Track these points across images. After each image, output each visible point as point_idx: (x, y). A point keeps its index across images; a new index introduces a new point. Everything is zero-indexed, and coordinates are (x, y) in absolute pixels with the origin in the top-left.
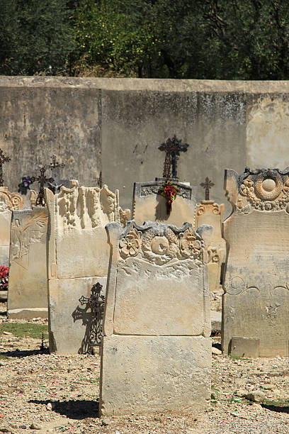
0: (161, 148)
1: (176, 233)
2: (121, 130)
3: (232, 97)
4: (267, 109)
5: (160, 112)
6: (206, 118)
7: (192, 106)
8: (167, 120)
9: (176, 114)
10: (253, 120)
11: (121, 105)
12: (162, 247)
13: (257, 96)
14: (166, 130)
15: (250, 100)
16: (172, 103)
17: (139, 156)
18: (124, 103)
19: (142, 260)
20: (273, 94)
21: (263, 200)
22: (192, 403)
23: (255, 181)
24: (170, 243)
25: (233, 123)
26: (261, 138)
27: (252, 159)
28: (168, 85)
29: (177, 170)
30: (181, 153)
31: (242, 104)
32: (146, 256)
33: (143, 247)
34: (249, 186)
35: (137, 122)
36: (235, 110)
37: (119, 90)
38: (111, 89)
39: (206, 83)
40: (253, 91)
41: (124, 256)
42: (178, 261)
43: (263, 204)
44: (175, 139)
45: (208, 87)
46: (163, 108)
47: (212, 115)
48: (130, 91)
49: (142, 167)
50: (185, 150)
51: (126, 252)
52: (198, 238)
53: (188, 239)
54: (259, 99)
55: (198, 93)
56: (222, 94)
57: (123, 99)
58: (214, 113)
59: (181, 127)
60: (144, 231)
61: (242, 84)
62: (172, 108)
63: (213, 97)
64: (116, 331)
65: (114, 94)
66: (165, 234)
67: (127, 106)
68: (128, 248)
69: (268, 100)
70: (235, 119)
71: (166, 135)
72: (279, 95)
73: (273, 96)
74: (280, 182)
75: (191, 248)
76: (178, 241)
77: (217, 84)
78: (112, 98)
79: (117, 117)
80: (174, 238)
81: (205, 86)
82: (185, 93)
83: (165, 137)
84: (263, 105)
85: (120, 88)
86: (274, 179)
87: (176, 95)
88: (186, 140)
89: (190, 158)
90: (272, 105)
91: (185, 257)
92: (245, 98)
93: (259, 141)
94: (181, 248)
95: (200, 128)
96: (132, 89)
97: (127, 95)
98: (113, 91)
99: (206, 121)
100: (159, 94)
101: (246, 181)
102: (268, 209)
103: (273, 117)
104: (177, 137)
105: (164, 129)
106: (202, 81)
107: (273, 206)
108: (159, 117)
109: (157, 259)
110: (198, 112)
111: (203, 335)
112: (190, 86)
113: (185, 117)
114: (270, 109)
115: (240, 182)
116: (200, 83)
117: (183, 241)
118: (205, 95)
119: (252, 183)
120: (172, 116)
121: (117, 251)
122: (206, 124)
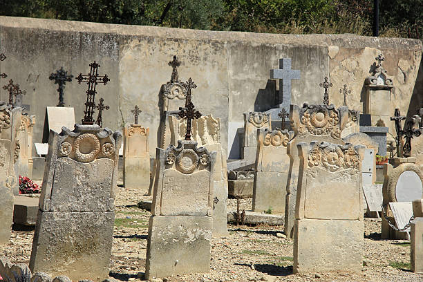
0: (51, 78)
1: (343, 150)
2: (17, 61)
3: (108, 37)
4: (136, 49)
5: (50, 47)
6: (87, 54)
7: (76, 44)
8: (55, 54)
9: (62, 50)
10: (124, 57)
11: (17, 39)
12: (334, 159)
13: (128, 37)
14: (55, 63)
15: (123, 40)
16: (59, 40)
17: (32, 84)
18: (19, 38)
19: (322, 168)
20: (140, 37)
21: (316, 127)
22: (352, 265)
23: (311, 114)
24: (339, 157)
25: (108, 59)
26: (131, 73)
27: (124, 90)
28: (55, 25)
29: (63, 96)
30: (67, 82)
31: (115, 44)
32: (324, 166)
33: (322, 159)
34: (307, 117)
35: (30, 55)
36: (110, 48)
37: (15, 27)
38: (8, 26)
39: (86, 25)
40: (124, 33)
41: (311, 165)
42: (344, 170)
43: (316, 130)
44: (62, 70)
45: (88, 28)
46: (52, 44)
47: (92, 52)
48: (25, 28)
49: (34, 93)
50: (70, 80)
51: (312, 162)
52: (356, 154)
53: (350, 154)
54: (129, 40)
55: (80, 32)
56: (100, 35)
57: (19, 35)
58: (93, 50)
59: (67, 60)
60: (323, 148)
61: (115, 27)
62: (60, 44)
63: (93, 36)
64: (307, 216)
65: (11, 30)
66: (336, 151)
67: (22, 41)
68: (313, 160)
69: (136, 42)
70: (110, 56)
71: (54, 67)
72: (145, 37)
73: (140, 38)
74: (327, 115)
75: (351, 161)
76: (343, 156)
77: (95, 26)
78: (9, 34)
79: (14, 50)
80: (342, 153)
81: (86, 28)
82: (70, 32)
83: (54, 68)
84: (132, 45)
85: (16, 25)
86: (324, 113)
87: (63, 34)
88: (71, 72)
89: (74, 87)
90: (139, 45)
91: (348, 166)
92: (118, 39)
93: (129, 75)
94: (346, 160)
95: (83, 61)
96: (26, 27)
97: (22, 32)
98: (10, 28)
99: (87, 56)
100: (48, 32)
101: (305, 114)
102: (319, 134)
103: (140, 56)
104: (64, 69)
105: (53, 62)
106: (83, 23)
107: (322, 132)
108: (49, 51)
109: (331, 167)
110: (80, 49)
111: (358, 219)
112: (73, 26)
113: (70, 52)
114: (138, 49)
115: (301, 114)
116: (81, 25)
117: (347, 155)
118: (87, 35)
119: (309, 115)
120: (59, 51)
121: (306, 162)
122: (87, 59)
